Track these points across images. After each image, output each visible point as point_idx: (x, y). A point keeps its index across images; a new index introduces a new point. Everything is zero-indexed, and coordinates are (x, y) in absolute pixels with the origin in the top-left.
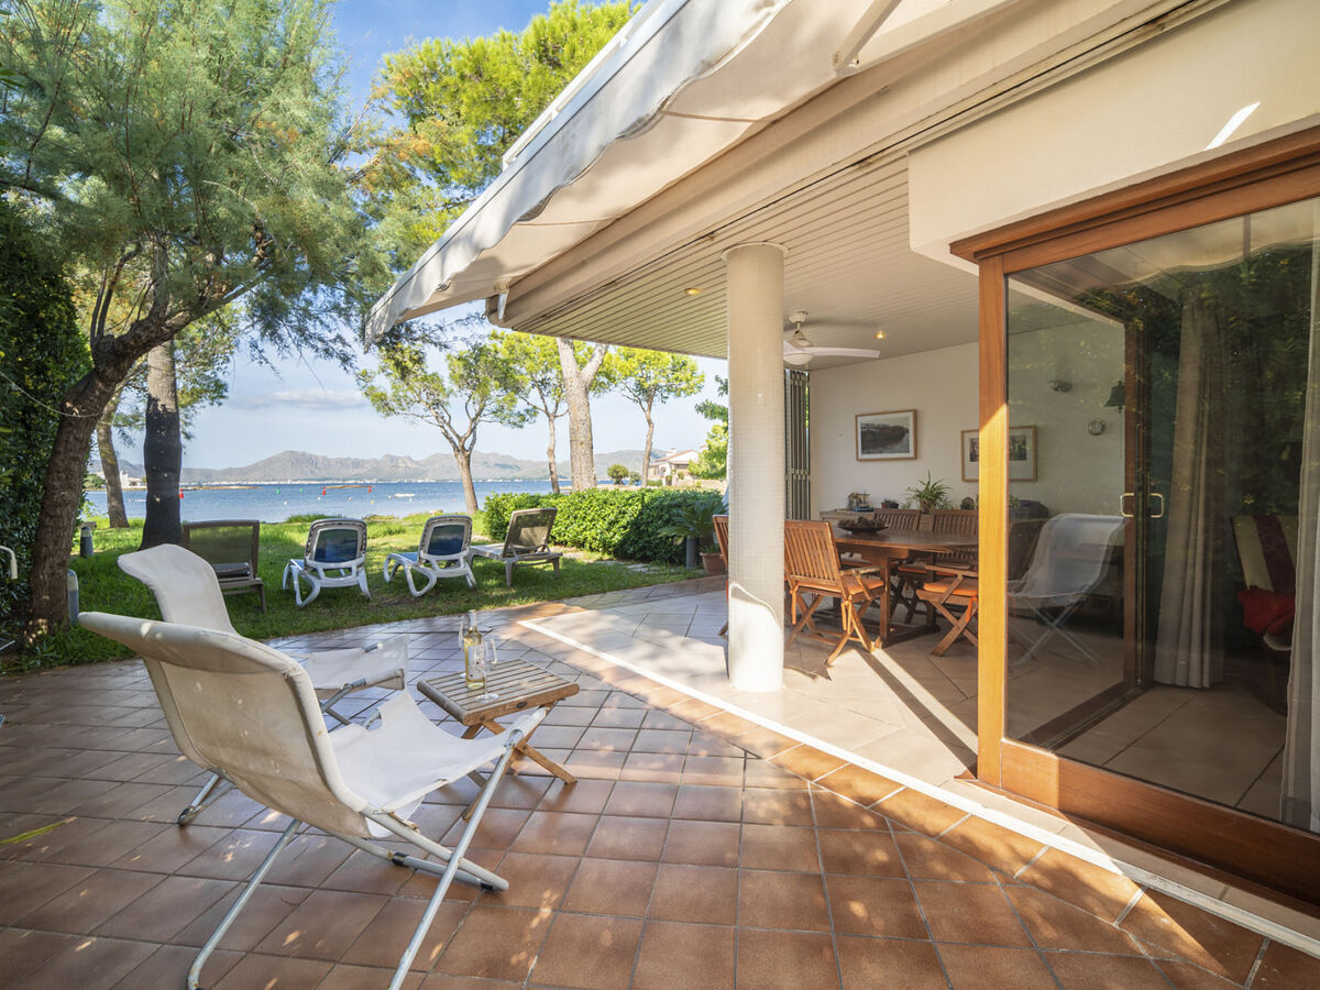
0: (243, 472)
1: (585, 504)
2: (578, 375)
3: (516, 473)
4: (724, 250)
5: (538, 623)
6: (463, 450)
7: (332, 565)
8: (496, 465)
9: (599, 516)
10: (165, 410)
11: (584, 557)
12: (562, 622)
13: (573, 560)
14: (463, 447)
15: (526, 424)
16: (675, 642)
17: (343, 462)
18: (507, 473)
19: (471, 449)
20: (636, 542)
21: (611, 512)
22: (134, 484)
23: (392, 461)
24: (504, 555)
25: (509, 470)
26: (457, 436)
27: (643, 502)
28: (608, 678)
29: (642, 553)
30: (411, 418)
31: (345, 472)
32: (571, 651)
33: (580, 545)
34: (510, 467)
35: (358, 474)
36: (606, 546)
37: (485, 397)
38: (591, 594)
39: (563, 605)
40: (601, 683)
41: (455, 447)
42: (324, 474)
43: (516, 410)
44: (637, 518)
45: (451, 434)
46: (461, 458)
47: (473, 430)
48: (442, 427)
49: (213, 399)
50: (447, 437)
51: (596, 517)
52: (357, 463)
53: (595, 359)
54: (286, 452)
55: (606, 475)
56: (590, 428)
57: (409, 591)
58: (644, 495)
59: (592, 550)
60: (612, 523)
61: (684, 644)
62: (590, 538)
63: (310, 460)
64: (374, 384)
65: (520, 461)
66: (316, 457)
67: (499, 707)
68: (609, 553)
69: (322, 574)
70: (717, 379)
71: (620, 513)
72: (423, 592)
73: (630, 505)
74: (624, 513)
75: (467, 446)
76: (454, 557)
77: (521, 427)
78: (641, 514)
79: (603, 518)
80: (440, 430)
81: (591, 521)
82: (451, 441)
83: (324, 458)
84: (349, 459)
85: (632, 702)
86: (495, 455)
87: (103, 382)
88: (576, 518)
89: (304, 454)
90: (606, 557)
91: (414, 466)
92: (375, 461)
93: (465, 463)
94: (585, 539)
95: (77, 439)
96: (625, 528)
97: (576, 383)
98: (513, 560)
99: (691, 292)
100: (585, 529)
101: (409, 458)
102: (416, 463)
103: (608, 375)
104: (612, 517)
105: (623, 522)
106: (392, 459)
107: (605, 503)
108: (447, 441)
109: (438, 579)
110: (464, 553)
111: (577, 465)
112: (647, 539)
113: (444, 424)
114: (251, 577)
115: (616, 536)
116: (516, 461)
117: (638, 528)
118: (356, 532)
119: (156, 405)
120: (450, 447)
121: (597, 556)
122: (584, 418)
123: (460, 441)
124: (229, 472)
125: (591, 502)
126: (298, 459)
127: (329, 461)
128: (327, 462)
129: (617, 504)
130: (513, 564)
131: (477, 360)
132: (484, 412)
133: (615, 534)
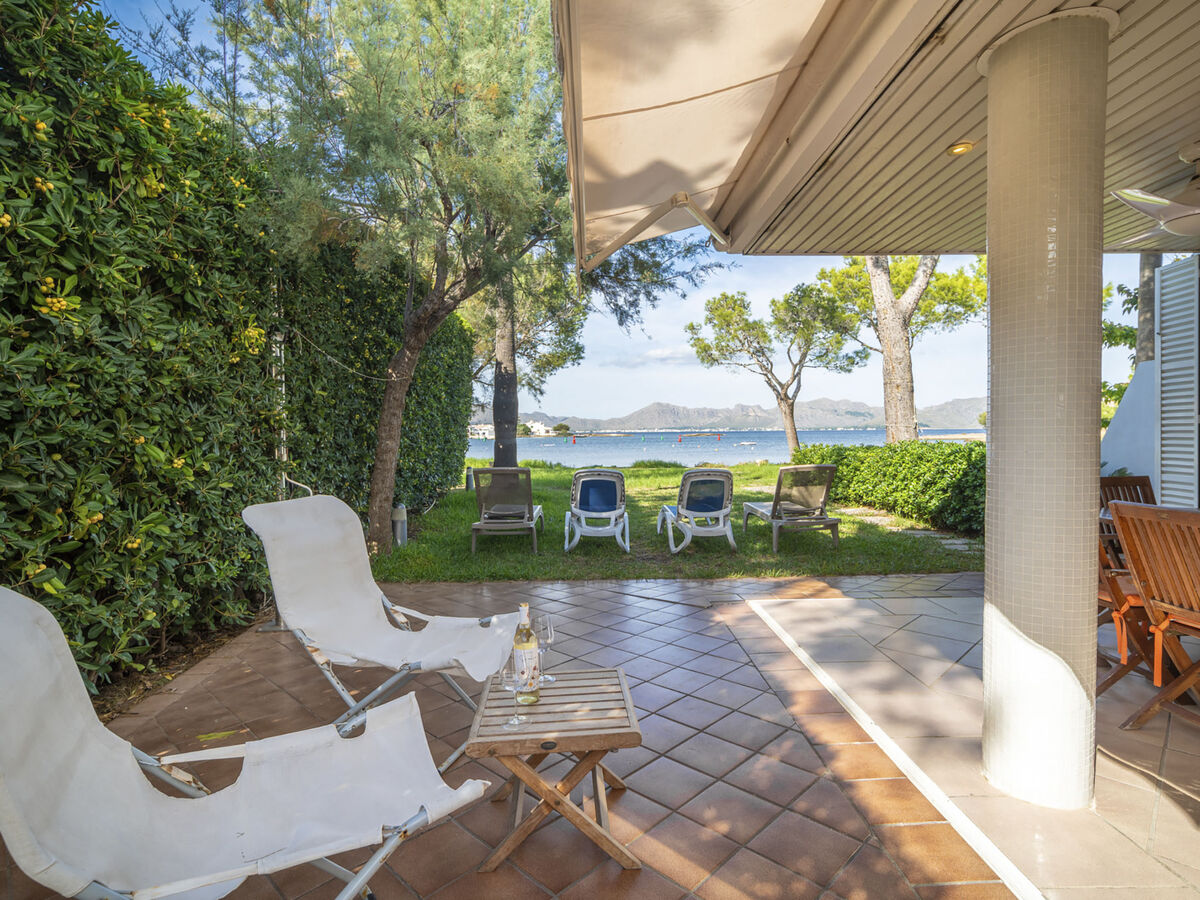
0: (622, 421)
1: (897, 458)
2: (894, 305)
3: (869, 421)
4: (978, 56)
5: (765, 607)
6: (786, 400)
7: (594, 515)
8: (847, 413)
9: (912, 474)
10: (506, 371)
11: (889, 523)
12: (800, 610)
13: (874, 526)
14: (786, 395)
15: (855, 368)
16: (934, 669)
17: (700, 412)
18: (859, 421)
19: (795, 396)
20: (959, 511)
21: (927, 470)
22: (548, 432)
23: (743, 411)
24: (774, 516)
25: (860, 419)
26: (780, 384)
27: (969, 460)
28: (799, 708)
29: (966, 526)
30: (733, 367)
31: (702, 422)
32: (782, 653)
33: (891, 508)
34: (863, 415)
35: (713, 423)
36: (920, 510)
37: (808, 343)
38: (868, 574)
39: (821, 585)
40: (785, 712)
41: (778, 395)
42: (684, 422)
43: (843, 353)
44: (960, 480)
45: (774, 382)
46: (785, 407)
47: (797, 376)
48: (766, 375)
49: (574, 360)
50: (770, 386)
51: (909, 476)
52: (712, 413)
53: (917, 283)
54: (654, 404)
55: (977, 422)
56: (910, 366)
57: (668, 546)
58: (971, 450)
59: (904, 515)
60: (928, 485)
61: (948, 677)
62: (900, 501)
63: (673, 411)
64: (701, 336)
65: (874, 408)
66: (678, 408)
67: (515, 741)
68: (926, 521)
69: (583, 522)
70: (1121, 289)
71: (938, 472)
72: (680, 547)
73: (952, 463)
74: (944, 472)
75: (790, 393)
76: (714, 514)
77: (850, 371)
78: (965, 474)
79: (917, 477)
80: (763, 378)
81: (902, 481)
82: (775, 389)
83: (684, 408)
84: (705, 409)
85: (808, 754)
86: (846, 402)
87: (410, 351)
88: (885, 475)
89: (668, 405)
90: (922, 525)
91: (765, 415)
92: (728, 410)
93: (788, 411)
94: (896, 501)
95: (394, 398)
96: (945, 491)
97: (891, 314)
98: (781, 522)
99: (958, 150)
100: (895, 490)
101: (759, 407)
102: (765, 411)
103: (963, 304)
104: (928, 477)
105: (942, 484)
106: (743, 408)
107: (920, 458)
108: (770, 389)
109: (693, 536)
110: (725, 511)
111: (892, 412)
112: (974, 508)
113: (767, 371)
114: (525, 520)
115: (934, 501)
116: (869, 408)
117: (962, 492)
118: (614, 483)
119: (500, 368)
120: (773, 395)
121: (908, 523)
122: (901, 355)
123: (782, 389)
124: (612, 422)
125: (902, 457)
126: (664, 410)
127: (688, 411)
128: (687, 412)
129: (936, 461)
130: (781, 527)
131: (800, 302)
132: (808, 357)
133: (932, 498)
